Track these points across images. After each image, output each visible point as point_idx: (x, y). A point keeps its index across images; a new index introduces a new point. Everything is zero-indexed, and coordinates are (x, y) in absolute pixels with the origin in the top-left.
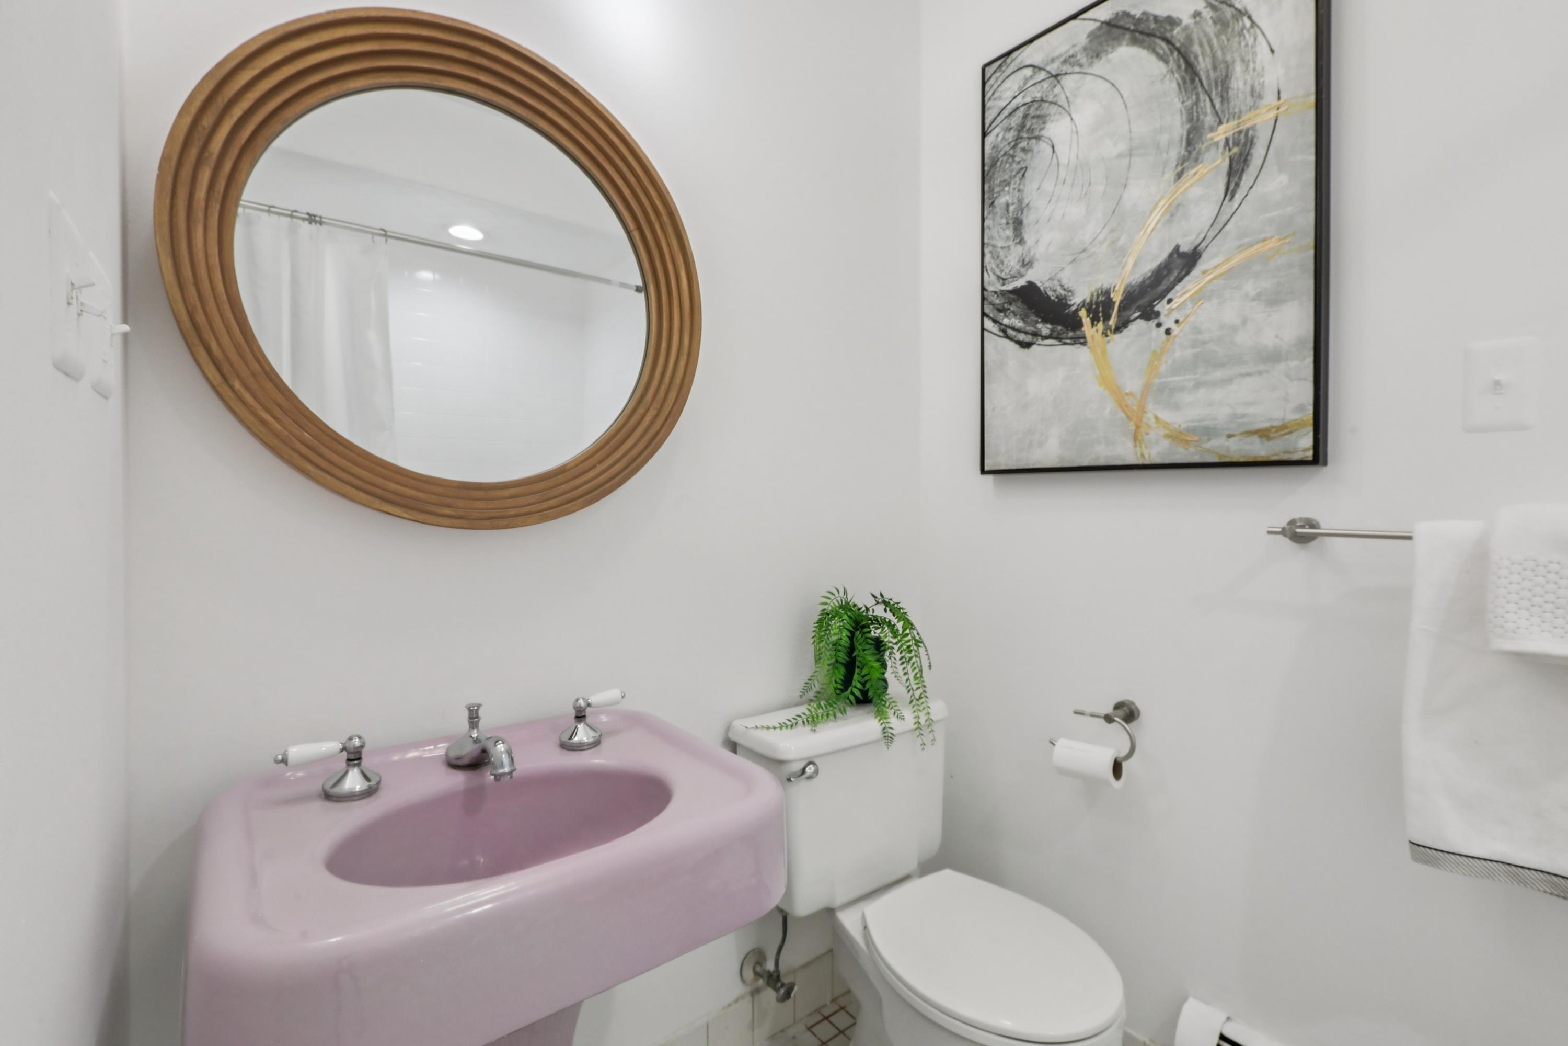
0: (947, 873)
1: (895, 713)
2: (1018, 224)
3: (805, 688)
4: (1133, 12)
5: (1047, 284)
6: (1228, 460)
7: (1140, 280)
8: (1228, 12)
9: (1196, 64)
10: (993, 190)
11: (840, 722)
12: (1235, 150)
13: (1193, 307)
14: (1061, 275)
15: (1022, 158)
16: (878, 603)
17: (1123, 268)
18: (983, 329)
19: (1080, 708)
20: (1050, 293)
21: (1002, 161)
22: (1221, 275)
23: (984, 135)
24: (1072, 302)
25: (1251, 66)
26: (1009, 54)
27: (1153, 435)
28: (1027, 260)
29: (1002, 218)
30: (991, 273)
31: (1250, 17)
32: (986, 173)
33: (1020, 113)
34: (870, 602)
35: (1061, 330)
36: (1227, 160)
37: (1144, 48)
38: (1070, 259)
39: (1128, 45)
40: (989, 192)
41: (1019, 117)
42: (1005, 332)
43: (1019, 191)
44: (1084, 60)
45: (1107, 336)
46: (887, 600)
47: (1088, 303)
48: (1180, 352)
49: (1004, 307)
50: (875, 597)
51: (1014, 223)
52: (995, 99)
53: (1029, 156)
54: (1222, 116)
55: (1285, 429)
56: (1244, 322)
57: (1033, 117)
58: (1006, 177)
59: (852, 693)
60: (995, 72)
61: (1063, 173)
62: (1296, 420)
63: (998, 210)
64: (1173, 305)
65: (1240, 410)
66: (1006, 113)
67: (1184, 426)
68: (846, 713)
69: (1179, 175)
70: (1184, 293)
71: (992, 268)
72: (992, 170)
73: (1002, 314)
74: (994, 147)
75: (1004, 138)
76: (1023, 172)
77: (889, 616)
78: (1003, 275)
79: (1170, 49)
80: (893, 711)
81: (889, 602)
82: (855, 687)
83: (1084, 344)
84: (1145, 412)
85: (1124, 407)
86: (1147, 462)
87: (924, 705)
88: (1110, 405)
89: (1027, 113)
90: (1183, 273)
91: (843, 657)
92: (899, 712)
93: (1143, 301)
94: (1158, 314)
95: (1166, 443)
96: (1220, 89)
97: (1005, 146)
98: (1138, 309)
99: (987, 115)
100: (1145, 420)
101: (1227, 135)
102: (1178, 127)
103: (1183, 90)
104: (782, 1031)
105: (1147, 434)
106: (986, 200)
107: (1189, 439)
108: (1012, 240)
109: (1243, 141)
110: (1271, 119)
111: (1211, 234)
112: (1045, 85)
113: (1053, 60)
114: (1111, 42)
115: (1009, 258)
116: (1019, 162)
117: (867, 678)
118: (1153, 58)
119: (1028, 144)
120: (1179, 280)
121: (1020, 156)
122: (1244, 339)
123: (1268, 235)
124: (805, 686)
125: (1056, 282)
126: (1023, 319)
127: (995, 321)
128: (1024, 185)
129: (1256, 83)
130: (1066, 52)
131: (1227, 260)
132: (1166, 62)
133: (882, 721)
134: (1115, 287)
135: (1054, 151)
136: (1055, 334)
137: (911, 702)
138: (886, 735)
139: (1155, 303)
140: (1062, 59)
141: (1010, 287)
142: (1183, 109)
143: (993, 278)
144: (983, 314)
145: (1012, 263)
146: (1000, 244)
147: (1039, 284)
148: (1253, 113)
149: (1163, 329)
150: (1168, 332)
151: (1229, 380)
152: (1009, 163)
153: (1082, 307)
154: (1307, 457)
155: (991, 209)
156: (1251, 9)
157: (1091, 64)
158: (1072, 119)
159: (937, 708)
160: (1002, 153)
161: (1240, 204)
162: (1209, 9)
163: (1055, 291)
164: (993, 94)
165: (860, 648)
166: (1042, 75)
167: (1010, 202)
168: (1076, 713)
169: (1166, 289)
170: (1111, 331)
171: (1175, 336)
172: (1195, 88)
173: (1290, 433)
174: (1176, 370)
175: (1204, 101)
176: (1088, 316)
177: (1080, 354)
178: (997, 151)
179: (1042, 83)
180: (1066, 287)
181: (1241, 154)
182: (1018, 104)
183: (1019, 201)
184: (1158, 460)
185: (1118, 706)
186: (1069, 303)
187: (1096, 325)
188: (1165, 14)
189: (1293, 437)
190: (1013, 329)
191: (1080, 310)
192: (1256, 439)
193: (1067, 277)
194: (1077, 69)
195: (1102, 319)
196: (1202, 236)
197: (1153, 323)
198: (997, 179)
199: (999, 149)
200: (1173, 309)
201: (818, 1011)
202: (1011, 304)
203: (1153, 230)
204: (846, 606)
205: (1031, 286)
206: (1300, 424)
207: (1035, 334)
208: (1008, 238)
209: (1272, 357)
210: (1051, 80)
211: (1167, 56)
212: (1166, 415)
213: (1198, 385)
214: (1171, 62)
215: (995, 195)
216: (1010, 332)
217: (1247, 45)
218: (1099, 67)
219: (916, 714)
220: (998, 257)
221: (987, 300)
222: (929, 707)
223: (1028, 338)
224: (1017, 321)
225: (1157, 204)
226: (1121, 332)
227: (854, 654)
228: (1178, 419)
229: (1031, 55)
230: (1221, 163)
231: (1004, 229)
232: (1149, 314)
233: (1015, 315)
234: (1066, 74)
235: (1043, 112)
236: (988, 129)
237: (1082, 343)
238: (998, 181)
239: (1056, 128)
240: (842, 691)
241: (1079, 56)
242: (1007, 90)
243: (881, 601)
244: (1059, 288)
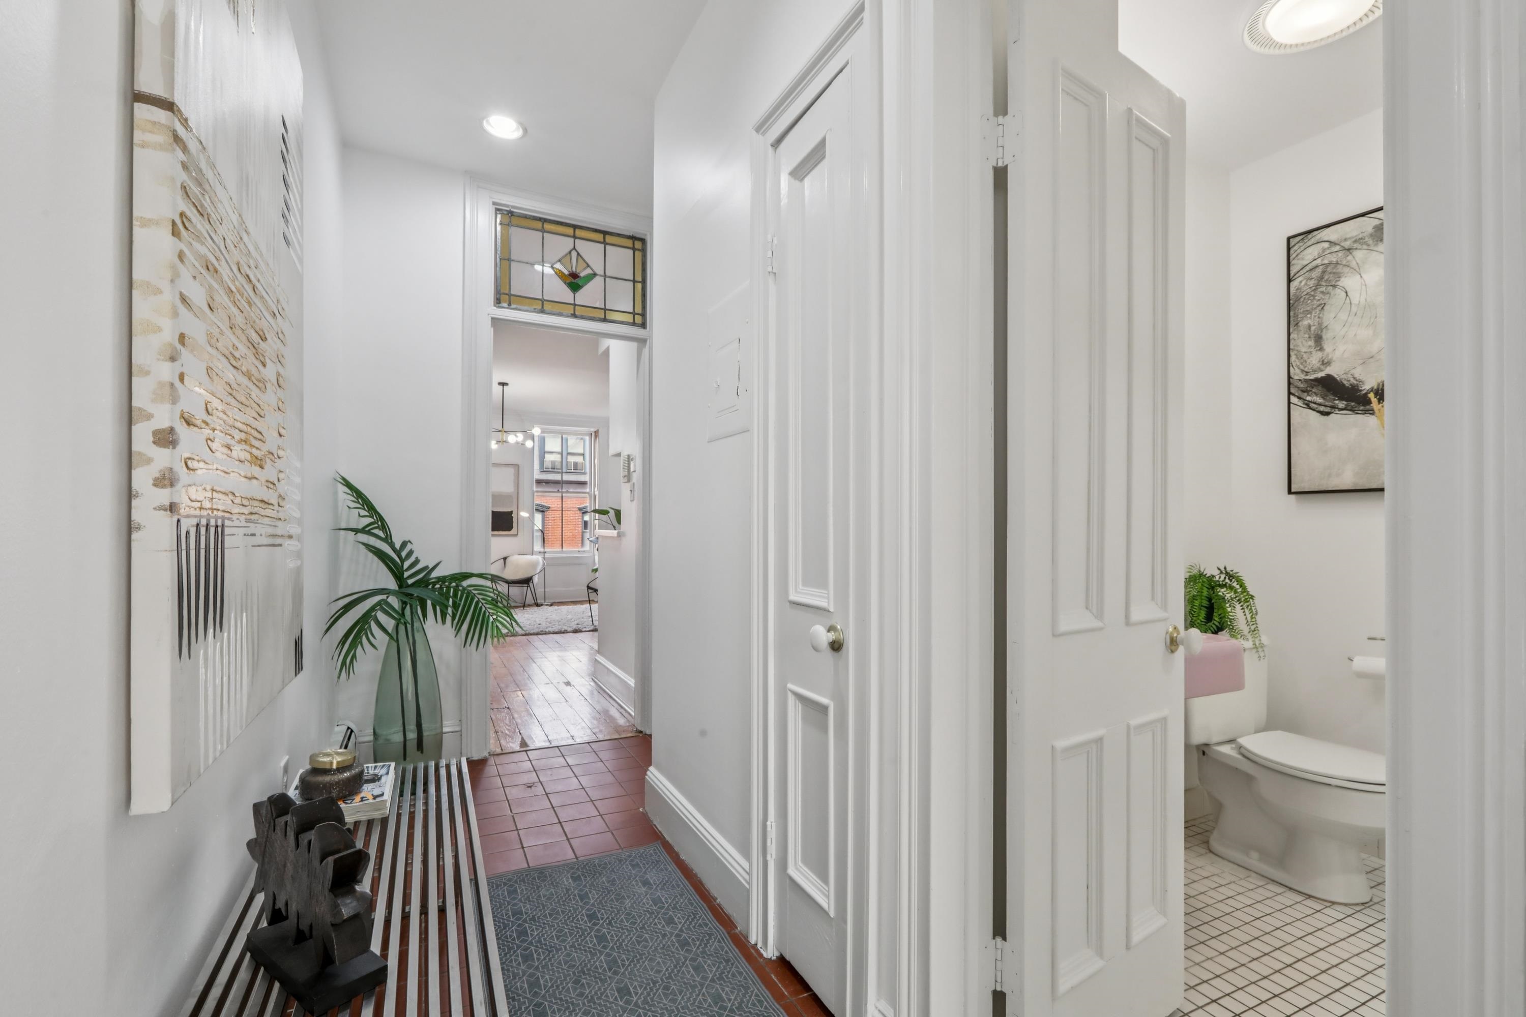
1: (1241, 637)
2: (1318, 339)
5: (1343, 377)
10: (1297, 316)
14: (1353, 371)
15: (1321, 297)
16: (1222, 573)
18: (1289, 403)
19: (1372, 635)
20: (1345, 382)
21: (1305, 298)
23: (1289, 280)
24: (1363, 388)
26: (1310, 232)
28: (1326, 361)
29: (1305, 333)
30: (1296, 368)
32: (1291, 305)
33: (1320, 269)
34: (1216, 572)
35: (1354, 405)
38: (1361, 361)
40: (1294, 317)
41: (1319, 272)
42: (1308, 405)
43: (1319, 318)
46: (1229, 571)
47: (1375, 389)
49: (1307, 389)
50: (1219, 569)
51: (1315, 337)
52: (1298, 259)
53: (1327, 297)
57: (1330, 273)
58: (1308, 309)
59: (1214, 624)
60: (1298, 242)
61: (1354, 309)
63: (1301, 328)
66: (1308, 268)
71: (1296, 365)
72: (1296, 303)
73: (1306, 394)
74: (1297, 290)
75: (1306, 284)
76: (1323, 306)
77: (1229, 581)
78: (1306, 369)
80: (1238, 635)
82: (1215, 621)
83: (1373, 414)
87: (1257, 635)
89: (1325, 270)
91: (1205, 604)
92: (1244, 636)
97: (1307, 289)
99: (1291, 269)
106: (1292, 322)
108: (1314, 348)
112: (1340, 254)
113: (1346, 240)
115: (1311, 359)
116: (1319, 300)
117: (1222, 615)
119: (1326, 289)
121: (1319, 296)
125: (1349, 376)
126: (1322, 397)
127: (1299, 398)
128: (1323, 314)
130: (1356, 236)
133: (1235, 640)
135: (1347, 295)
136: (1349, 408)
137: (1249, 632)
140: (1353, 240)
141: (1312, 377)
143: (1298, 371)
144: (1290, 393)
145: (1314, 362)
146: (1303, 350)
147: (1336, 376)
152: (1311, 300)
153: (1370, 391)
155: (1296, 327)
157: (1376, 245)
158: (1361, 277)
159: (1265, 638)
160: (1305, 293)
163: (1349, 381)
164: (1297, 256)
165: (1214, 599)
166: (1337, 248)
167: (1312, 324)
168: (1369, 638)
176: (1375, 397)
177: (1371, 420)
178: (1301, 291)
179: (1337, 253)
180: (1358, 378)
182: (1318, 264)
183: (1319, 324)
186: (1360, 389)
187: (1378, 403)
190: (1315, 403)
191: (1369, 393)
193: (1359, 373)
194: (1365, 247)
198: (1301, 309)
199: (1303, 291)
202: (1313, 388)
204: (1201, 575)
205: (1329, 376)
207: (1333, 407)
208: (1310, 346)
210: (1344, 251)
215: (1299, 319)
216: (1312, 405)
218: (1381, 247)
219: (1253, 639)
220: (1302, 358)
221: (1293, 385)
222: (1260, 636)
223: (1328, 410)
224: (1317, 398)
227: (1213, 601)
229: (1326, 234)
231: (1306, 341)
233: (1316, 394)
234: (1356, 249)
235: (1337, 271)
236: (1293, 277)
237: (1371, 414)
238: (1302, 311)
239: (1349, 282)
240: (1207, 623)
241: (1367, 239)
242: (1309, 255)
243: (1224, 572)
244: (1352, 380)
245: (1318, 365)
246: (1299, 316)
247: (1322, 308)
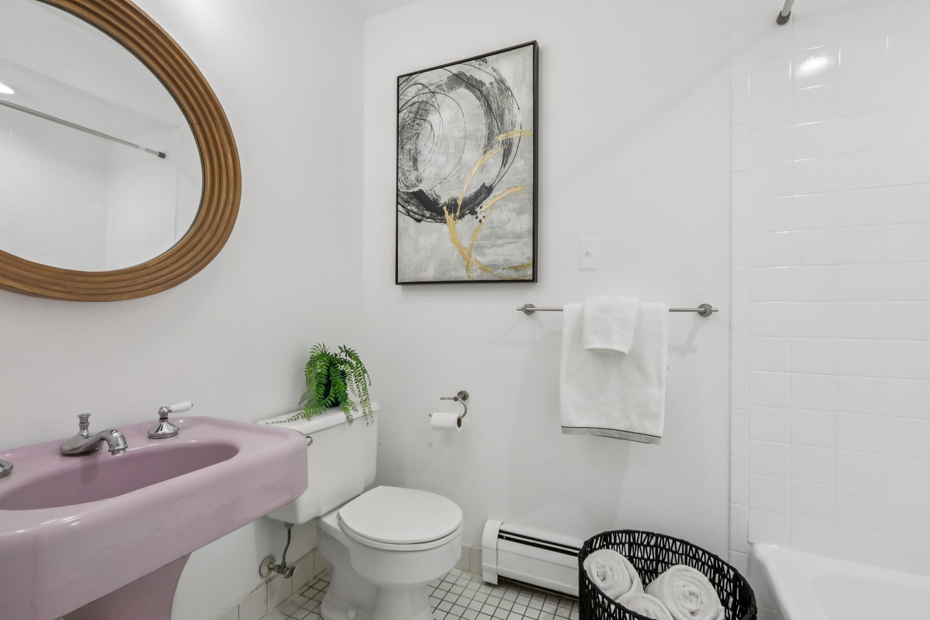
0: (380, 488)
1: (352, 409)
2: (415, 161)
3: (302, 399)
4: (466, 74)
5: (429, 192)
6: (503, 279)
7: (469, 196)
8: (503, 87)
9: (491, 105)
10: (403, 141)
11: (323, 415)
12: (506, 146)
13: (490, 212)
14: (435, 189)
15: (417, 128)
16: (342, 351)
17: (462, 190)
18: (397, 210)
19: (443, 396)
20: (430, 197)
21: (407, 127)
22: (501, 199)
23: (398, 112)
24: (440, 202)
25: (511, 112)
26: (411, 74)
27: (474, 267)
28: (419, 179)
29: (407, 155)
30: (401, 183)
31: (511, 92)
32: (399, 131)
34: (338, 351)
35: (435, 215)
36: (503, 150)
37: (471, 91)
38: (439, 181)
39: (464, 88)
40: (401, 141)
41: (416, 107)
42: (408, 213)
43: (416, 144)
44: (445, 89)
45: (455, 220)
46: (348, 350)
47: (447, 204)
48: (485, 231)
49: (408, 200)
50: (341, 348)
51: (413, 159)
52: (404, 95)
53: (420, 128)
54: (501, 131)
55: (523, 267)
56: (509, 220)
57: (422, 109)
58: (409, 136)
59: (329, 399)
60: (404, 82)
61: (436, 140)
62: (527, 263)
63: (405, 151)
64: (483, 209)
65: (507, 258)
66: (409, 103)
67: (486, 264)
68: (326, 411)
69: (485, 152)
70: (487, 205)
71: (402, 180)
72: (402, 130)
73: (407, 204)
74: (403, 119)
75: (408, 116)
76: (418, 135)
77: (348, 358)
78: (407, 184)
79: (481, 95)
80: (352, 407)
81: (348, 351)
82: (331, 396)
83: (445, 223)
84: (471, 257)
85: (462, 254)
86: (472, 279)
87: (368, 404)
88: (456, 253)
89: (420, 106)
90: (486, 196)
91: (324, 381)
92: (355, 408)
93: (471, 206)
94: (476, 213)
95: (479, 271)
96: (500, 119)
97: (409, 120)
98: (468, 209)
99: (400, 102)
100: (471, 260)
101: (503, 139)
102: (484, 131)
103: (486, 114)
104: (285, 600)
105: (472, 267)
106: (399, 145)
107: (488, 269)
108: (412, 167)
109: (508, 143)
110: (518, 136)
111: (497, 180)
112: (428, 95)
113: (432, 85)
114: (457, 84)
115: (411, 176)
116: (416, 130)
117: (337, 391)
118: (475, 97)
119: (420, 122)
120: (485, 198)
121: (416, 127)
122: (509, 227)
123: (517, 185)
124: (302, 398)
125: (433, 192)
126: (417, 208)
127: (403, 207)
128: (418, 141)
129: (513, 120)
130: (438, 83)
131: (503, 193)
132: (480, 101)
133: (346, 413)
134: (459, 198)
135: (432, 128)
136: (432, 217)
137: (361, 402)
138: (349, 419)
139: (475, 208)
140: (436, 85)
141: (411, 191)
142: (486, 123)
143: (402, 185)
144: (398, 203)
145: (412, 179)
146: (406, 168)
147: (425, 192)
148: (512, 132)
149: (478, 220)
150: (480, 221)
151: (503, 245)
152: (411, 129)
153: (444, 205)
154: (531, 278)
155: (402, 150)
156: (511, 88)
157: (449, 92)
158: (440, 115)
159: (374, 406)
160: (407, 123)
161: (508, 170)
162: (496, 83)
163: (432, 196)
164: (403, 92)
165: (333, 375)
166: (427, 90)
167: (411, 148)
168: (441, 399)
169: (480, 202)
170: (457, 218)
171: (483, 223)
172: (491, 116)
173: (525, 268)
174: (483, 239)
175: (494, 122)
176: (447, 210)
177: (444, 227)
178: (405, 121)
179: (427, 94)
180: (437, 194)
181: (508, 149)
182: (415, 101)
183: (416, 149)
184: (476, 279)
185: (460, 393)
186: (439, 202)
187: (451, 215)
188: (479, 79)
189: (526, 270)
190: (412, 212)
191: (444, 207)
192: (513, 270)
193: (438, 190)
194: (442, 92)
195: (453, 212)
196: (494, 181)
197: (474, 217)
198: (405, 136)
199: (406, 121)
200: (482, 211)
201: (305, 585)
202: (411, 199)
203: (474, 175)
204: (324, 354)
205: (421, 191)
206: (528, 265)
207: (423, 216)
208: (410, 166)
209: (519, 236)
210: (431, 93)
211: (480, 98)
212: (480, 259)
213: (492, 246)
214: (482, 101)
215: (404, 143)
216: (411, 213)
217: (510, 103)
218: (452, 94)
219: (364, 408)
220: (405, 175)
221: (400, 196)
222: (370, 405)
223: (420, 217)
224: (414, 208)
225: (476, 163)
226: (461, 219)
227: (330, 379)
228: (484, 260)
229: (421, 78)
230: (500, 150)
231: (408, 161)
232: (473, 212)
233: (414, 205)
234: (438, 93)
235: (427, 108)
236: (400, 109)
237: (444, 222)
238: (405, 137)
239: (433, 118)
240: (324, 399)
241: (443, 87)
242: (410, 92)
243: (344, 350)
244: (434, 195)
245: (415, 181)
246: (404, 141)
247: (418, 137)
